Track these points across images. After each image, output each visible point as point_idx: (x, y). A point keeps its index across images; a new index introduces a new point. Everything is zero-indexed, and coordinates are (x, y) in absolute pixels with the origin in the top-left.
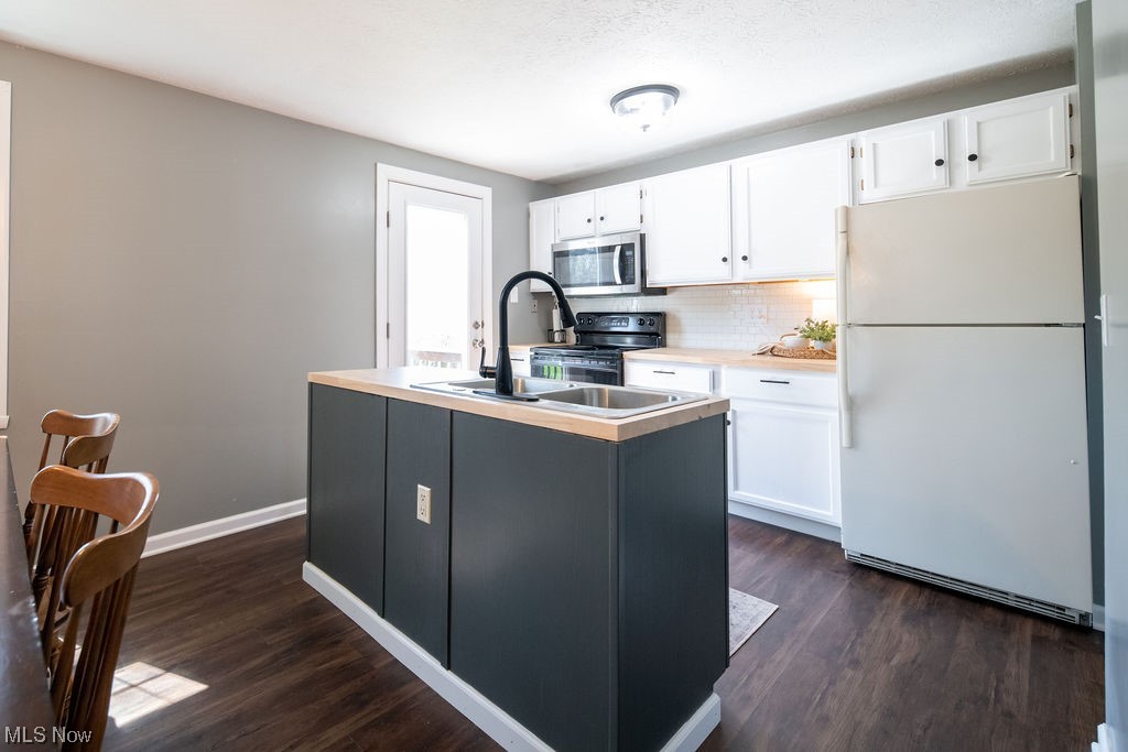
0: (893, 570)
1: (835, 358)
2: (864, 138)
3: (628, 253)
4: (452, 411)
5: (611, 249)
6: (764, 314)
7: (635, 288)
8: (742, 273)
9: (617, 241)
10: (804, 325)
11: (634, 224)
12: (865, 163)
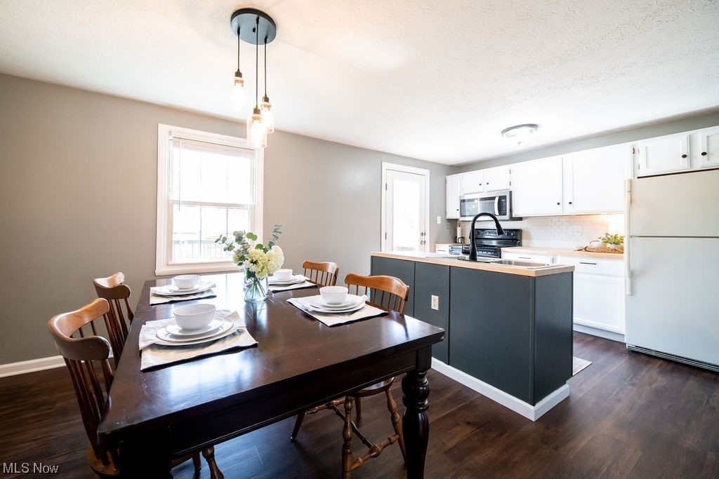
0: (653, 354)
1: (623, 253)
2: (641, 144)
3: (503, 200)
4: (450, 266)
5: (494, 198)
6: (580, 230)
7: (507, 217)
8: (568, 210)
9: (497, 195)
10: (604, 236)
11: (506, 186)
12: (641, 158)
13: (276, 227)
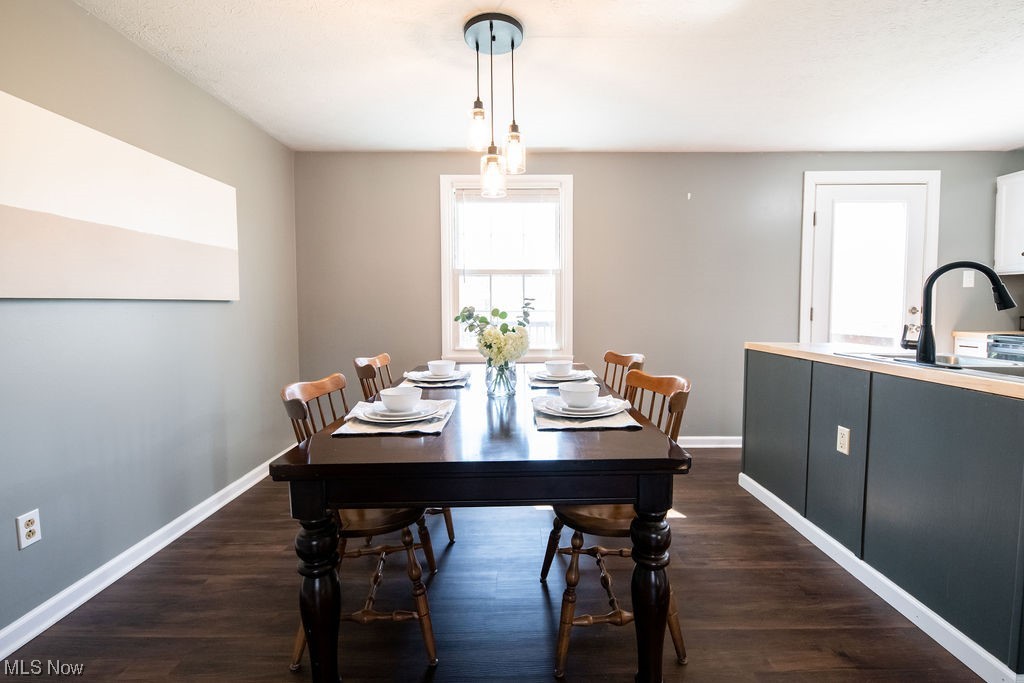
4: (872, 373)
13: (526, 302)
